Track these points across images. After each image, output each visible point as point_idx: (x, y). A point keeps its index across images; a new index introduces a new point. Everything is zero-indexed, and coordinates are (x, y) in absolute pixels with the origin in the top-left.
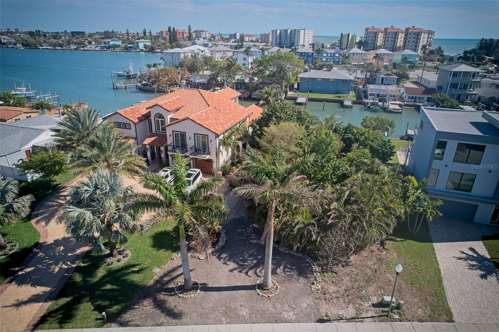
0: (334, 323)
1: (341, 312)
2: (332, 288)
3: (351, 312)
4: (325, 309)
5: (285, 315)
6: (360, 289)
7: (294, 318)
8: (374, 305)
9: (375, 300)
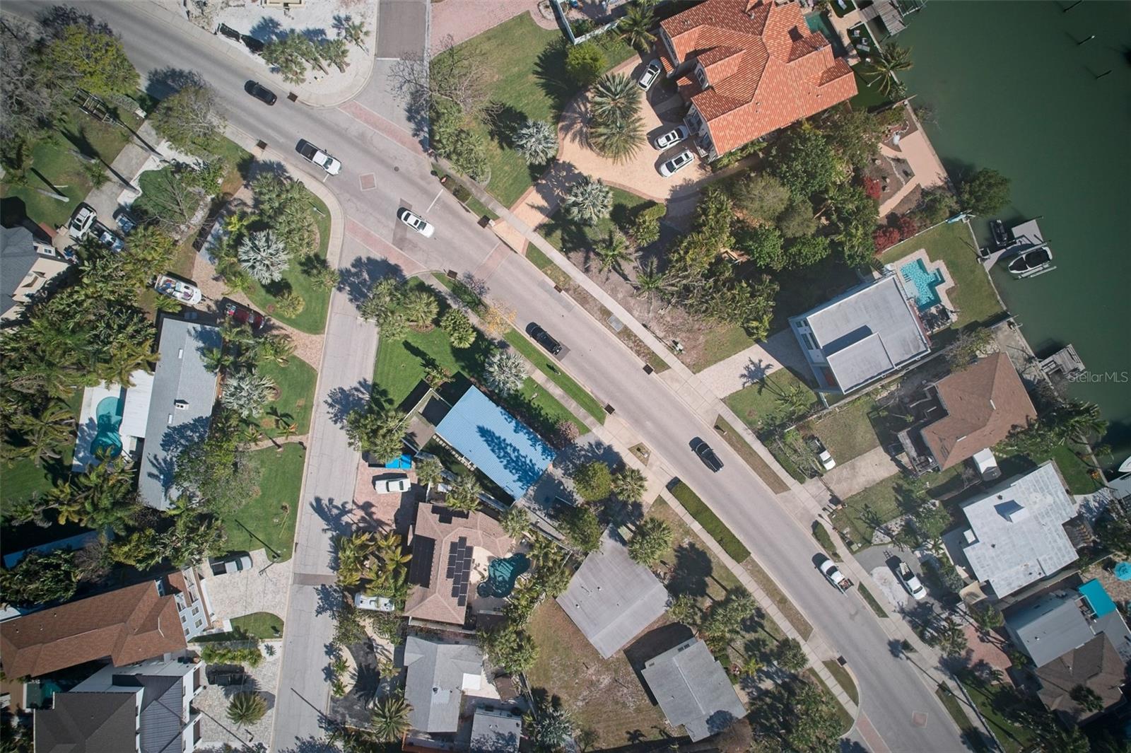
0: (649, 333)
1: (657, 332)
2: (669, 319)
3: (661, 335)
4: (653, 325)
5: (635, 312)
6: (679, 330)
7: (636, 316)
8: (674, 341)
9: (678, 340)
